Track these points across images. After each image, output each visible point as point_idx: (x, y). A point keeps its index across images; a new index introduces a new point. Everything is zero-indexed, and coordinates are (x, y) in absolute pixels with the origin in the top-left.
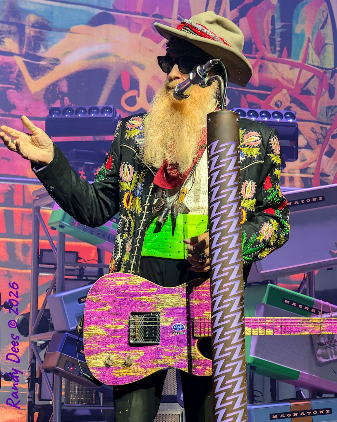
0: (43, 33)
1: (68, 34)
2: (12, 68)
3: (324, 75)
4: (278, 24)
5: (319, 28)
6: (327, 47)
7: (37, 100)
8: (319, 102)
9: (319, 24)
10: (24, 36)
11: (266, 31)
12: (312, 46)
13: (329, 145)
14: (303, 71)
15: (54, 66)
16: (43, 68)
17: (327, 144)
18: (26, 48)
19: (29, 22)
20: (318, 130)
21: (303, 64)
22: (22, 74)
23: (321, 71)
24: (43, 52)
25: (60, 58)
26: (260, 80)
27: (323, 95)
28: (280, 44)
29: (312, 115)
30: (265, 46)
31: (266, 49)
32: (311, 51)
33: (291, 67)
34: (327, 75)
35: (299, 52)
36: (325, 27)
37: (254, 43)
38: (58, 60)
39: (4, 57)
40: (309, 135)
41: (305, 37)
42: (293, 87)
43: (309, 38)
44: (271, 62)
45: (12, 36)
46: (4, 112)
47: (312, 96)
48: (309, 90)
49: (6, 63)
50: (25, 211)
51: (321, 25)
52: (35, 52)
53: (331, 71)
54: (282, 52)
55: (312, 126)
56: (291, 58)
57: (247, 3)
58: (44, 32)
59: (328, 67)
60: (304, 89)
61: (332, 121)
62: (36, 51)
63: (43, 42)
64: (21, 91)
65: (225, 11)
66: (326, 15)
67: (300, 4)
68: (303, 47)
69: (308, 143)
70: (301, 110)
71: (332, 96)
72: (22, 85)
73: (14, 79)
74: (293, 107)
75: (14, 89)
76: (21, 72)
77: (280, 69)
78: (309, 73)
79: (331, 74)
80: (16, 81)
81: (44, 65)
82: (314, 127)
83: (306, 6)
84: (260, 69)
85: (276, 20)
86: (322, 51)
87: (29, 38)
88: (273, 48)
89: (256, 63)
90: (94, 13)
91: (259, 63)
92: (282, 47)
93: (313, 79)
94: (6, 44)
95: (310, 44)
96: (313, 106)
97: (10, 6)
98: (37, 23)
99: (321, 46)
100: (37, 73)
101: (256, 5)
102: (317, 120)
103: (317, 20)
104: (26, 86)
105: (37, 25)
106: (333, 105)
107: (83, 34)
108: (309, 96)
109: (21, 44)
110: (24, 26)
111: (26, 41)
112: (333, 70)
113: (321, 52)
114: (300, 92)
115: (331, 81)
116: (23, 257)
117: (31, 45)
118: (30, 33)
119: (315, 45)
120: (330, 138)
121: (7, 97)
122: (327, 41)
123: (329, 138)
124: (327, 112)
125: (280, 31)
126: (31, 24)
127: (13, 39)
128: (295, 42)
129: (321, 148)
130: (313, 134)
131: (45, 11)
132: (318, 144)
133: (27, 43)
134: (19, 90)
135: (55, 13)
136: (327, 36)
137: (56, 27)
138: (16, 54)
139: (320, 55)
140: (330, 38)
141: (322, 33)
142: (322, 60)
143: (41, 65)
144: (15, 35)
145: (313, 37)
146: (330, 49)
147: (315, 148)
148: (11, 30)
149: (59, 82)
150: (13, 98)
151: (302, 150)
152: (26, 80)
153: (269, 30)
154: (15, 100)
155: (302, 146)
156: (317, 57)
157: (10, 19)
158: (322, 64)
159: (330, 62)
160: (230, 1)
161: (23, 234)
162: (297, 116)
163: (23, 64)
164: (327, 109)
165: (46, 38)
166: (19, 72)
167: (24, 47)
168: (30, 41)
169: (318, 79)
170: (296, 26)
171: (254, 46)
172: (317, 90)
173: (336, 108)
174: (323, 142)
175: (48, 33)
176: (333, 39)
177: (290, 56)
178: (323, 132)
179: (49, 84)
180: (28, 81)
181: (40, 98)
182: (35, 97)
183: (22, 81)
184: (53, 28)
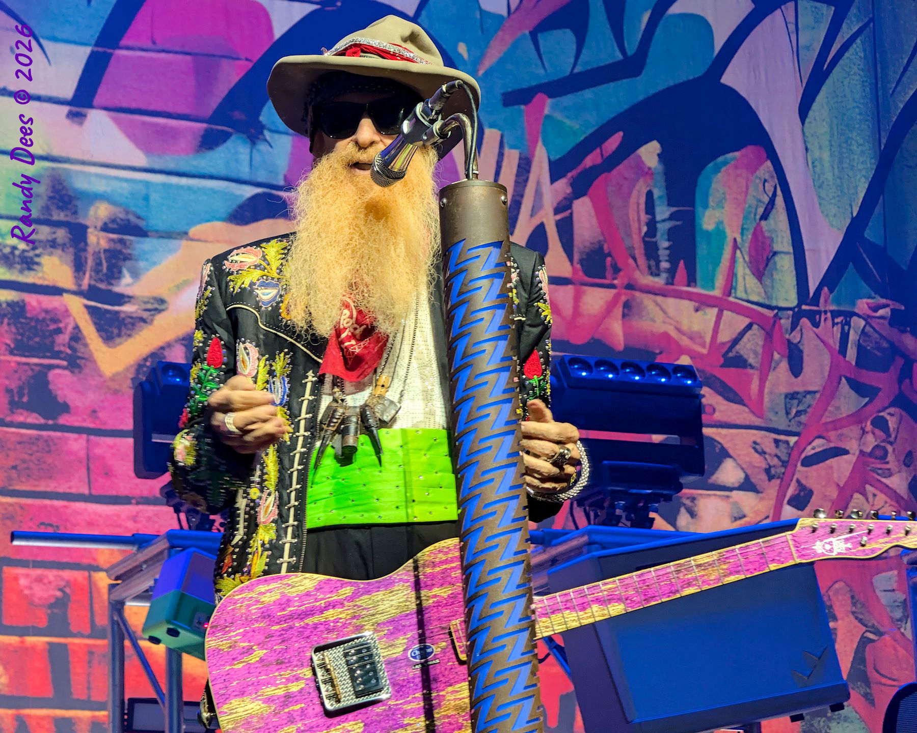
0: (128, 243)
1: (184, 243)
2: (61, 322)
3: (775, 322)
4: (663, 212)
5: (758, 217)
6: (777, 258)
7: (116, 392)
8: (768, 384)
9: (756, 210)
10: (85, 250)
11: (635, 225)
12: (744, 258)
13: (798, 481)
14: (727, 314)
15: (153, 315)
16: (131, 321)
17: (792, 480)
18: (91, 277)
19: (97, 218)
20: (769, 447)
21: (725, 298)
22: (82, 334)
23: (768, 315)
24: (128, 285)
25: (166, 298)
26: (626, 335)
27: (775, 368)
28: (669, 256)
29: (752, 412)
30: (635, 259)
31: (637, 266)
32: (742, 269)
33: (697, 304)
34: (782, 321)
35: (714, 271)
36: (771, 216)
37: (609, 255)
38: (162, 301)
39: (42, 298)
40: (747, 459)
41: (725, 237)
42: (704, 351)
43: (735, 240)
44: (651, 296)
45: (59, 252)
46: (42, 421)
47: (751, 371)
48: (741, 356)
49: (47, 312)
50: (94, 646)
51: (761, 210)
52: (111, 284)
53: (790, 313)
54: (676, 272)
55: (753, 439)
56: (695, 286)
57: (587, 166)
58: (131, 241)
59: (782, 304)
60: (730, 355)
61: (802, 427)
62: (113, 282)
63: (128, 263)
64: (80, 372)
65: (538, 183)
66: (772, 189)
67: (711, 165)
68: (722, 260)
69: (747, 477)
70: (725, 402)
71: (796, 368)
72: (83, 358)
73: (64, 345)
74: (707, 395)
75: (65, 368)
76: (80, 331)
77: (671, 312)
78: (741, 318)
79: (790, 319)
80: (69, 351)
81: (132, 313)
82: (758, 441)
83: (724, 169)
84: (626, 311)
85: (657, 202)
86: (767, 269)
87: (97, 254)
88: (653, 263)
89: (616, 298)
90: (242, 196)
91: (624, 298)
92: (673, 259)
93: (750, 332)
94: (45, 269)
95: (738, 253)
96: (752, 392)
97: (53, 187)
98: (113, 221)
99: (765, 258)
101: (610, 170)
102: (763, 425)
103: (751, 200)
104: (90, 359)
105: (115, 226)
106: (801, 389)
107: (218, 241)
108: (742, 370)
109: (79, 266)
110: (85, 227)
111: (90, 262)
112: (796, 310)
113: (764, 269)
114: (722, 360)
115: (792, 335)
117: (101, 271)
118: (98, 243)
119: (750, 256)
120: (799, 464)
121: (51, 387)
122: (777, 247)
123: (796, 466)
124: (789, 405)
125: (668, 225)
126: (100, 224)
127: (61, 257)
128: (702, 250)
129: (777, 488)
130: (756, 455)
131: (132, 194)
132: (770, 480)
133: (91, 266)
134: (76, 371)
135: (155, 197)
136: (777, 236)
137: (156, 228)
138: (67, 291)
139: (763, 278)
140: (785, 240)
141: (764, 229)
142: (770, 290)
143: (124, 312)
144: (65, 250)
145: (745, 238)
146: (785, 264)
147: (764, 489)
148: (55, 239)
149: (167, 350)
150: (62, 389)
151: (735, 493)
152: (92, 347)
153: (643, 223)
154: (67, 392)
155: (733, 483)
156: (756, 281)
157: (53, 213)
158: (768, 298)
159: (787, 292)
160: (551, 163)
161: (92, 699)
162: (717, 416)
163: (83, 313)
164: (788, 400)
165: (135, 253)
166: (76, 331)
167: (84, 274)
168: (98, 261)
169: (763, 332)
170: (704, 215)
171: (609, 259)
172: (760, 357)
173: (808, 396)
174: (781, 476)
175: (138, 242)
176: (790, 241)
177: (695, 281)
178: (780, 450)
179: (144, 356)
180: (97, 350)
181: (125, 386)
182: (112, 384)
183: (82, 350)
184: (150, 231)
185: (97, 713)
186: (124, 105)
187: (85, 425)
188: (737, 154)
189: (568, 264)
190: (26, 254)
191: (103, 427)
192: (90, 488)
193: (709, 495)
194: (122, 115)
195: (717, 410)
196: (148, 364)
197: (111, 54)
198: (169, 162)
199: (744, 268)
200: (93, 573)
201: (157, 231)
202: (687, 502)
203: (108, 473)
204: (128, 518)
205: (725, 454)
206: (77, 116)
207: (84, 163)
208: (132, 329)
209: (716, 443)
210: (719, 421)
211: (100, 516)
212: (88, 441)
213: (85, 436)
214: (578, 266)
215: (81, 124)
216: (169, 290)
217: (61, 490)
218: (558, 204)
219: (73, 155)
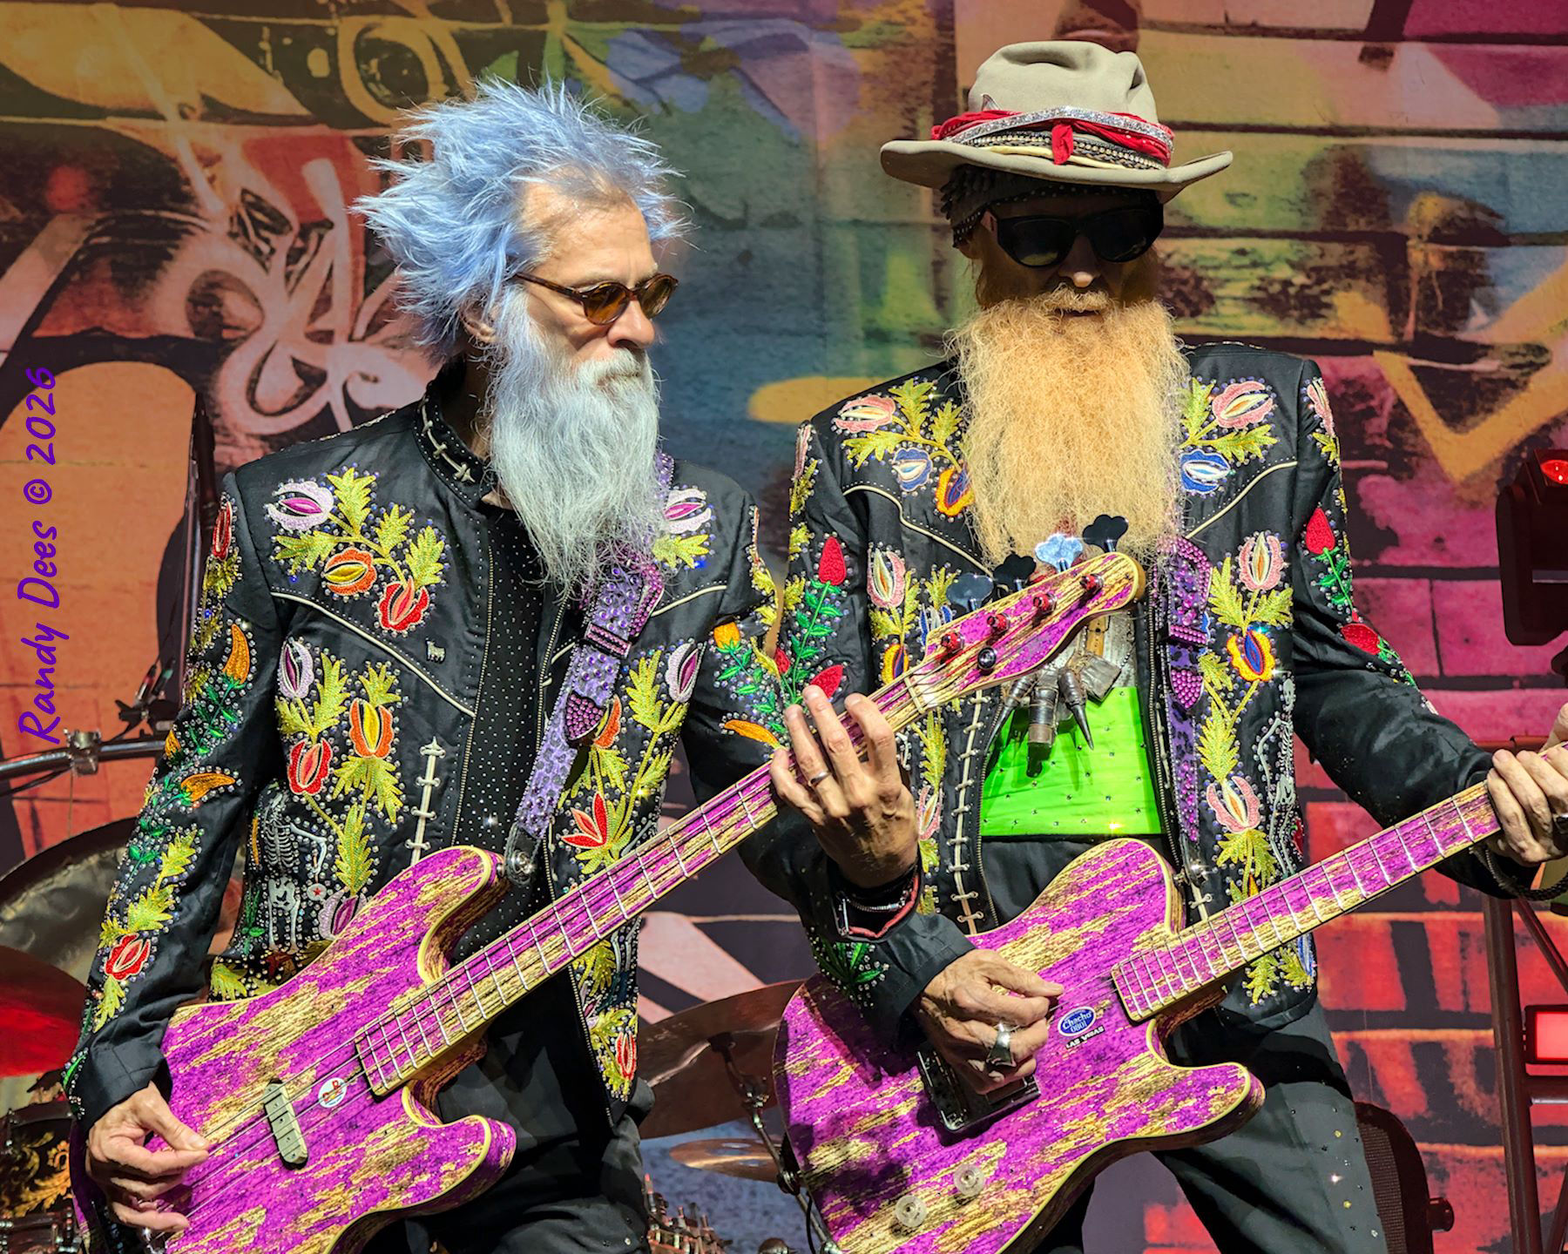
0: (1477, 258)
2: (1372, 397)
7: (1474, 505)
10: (1406, 277)
15: (1529, 374)
16: (1488, 385)
18: (1417, 319)
19: (1421, 222)
22: (1410, 414)
24: (1482, 327)
25: (1546, 344)
38: (1540, 350)
39: (1337, 361)
45: (1362, 283)
49: (1347, 383)
50: (1469, 923)
52: (1451, 328)
58: (1482, 254)
62: (1455, 324)
63: (1479, 291)
64: (1411, 477)
72: (1415, 454)
73: (1380, 435)
75: (1383, 473)
76: (1406, 410)
80: (1388, 444)
81: (1491, 373)
87: (1424, 281)
94: (1340, 313)
97: (1345, 177)
98: (1449, 222)
104: (1427, 455)
105: (1453, 232)
109: (1396, 307)
110: (1407, 238)
111: (1415, 295)
117: (1434, 307)
118: (1426, 262)
121: (1363, 505)
126: (1426, 231)
127: (1365, 291)
131: (1478, 176)
133: (1418, 303)
134: (1405, 475)
135: (1517, 177)
137: (1522, 229)
138: (1380, 346)
143: (1478, 373)
144: (1372, 278)
148: (1354, 262)
149: (1555, 430)
150: (1382, 507)
152: (1426, 434)
154: (1390, 512)
157: (1348, 220)
161: (1473, 1010)
163: (1409, 379)
165: (1491, 273)
166: (1399, 409)
167: (1407, 316)
168: (1428, 292)
175: (1494, 254)
179: (1516, 442)
180: (1435, 439)
181: (1487, 494)
182: (1466, 494)
183: (1412, 441)
184: (1514, 235)
185: (1479, 1034)
186: (1454, 29)
187: (1425, 563)
190: (1307, 292)
191: (1455, 565)
192: (1441, 668)
194: (1453, 47)
196: (1524, 455)
198: (1538, 117)
201: (1523, 235)
203: (1469, 640)
204: (1510, 712)
206: (1377, 56)
207: (1393, 133)
208: (1495, 400)
211: (1462, 710)
212: (1431, 589)
213: (1425, 582)
215: (1385, 68)
216: (1552, 330)
219: (1375, 122)
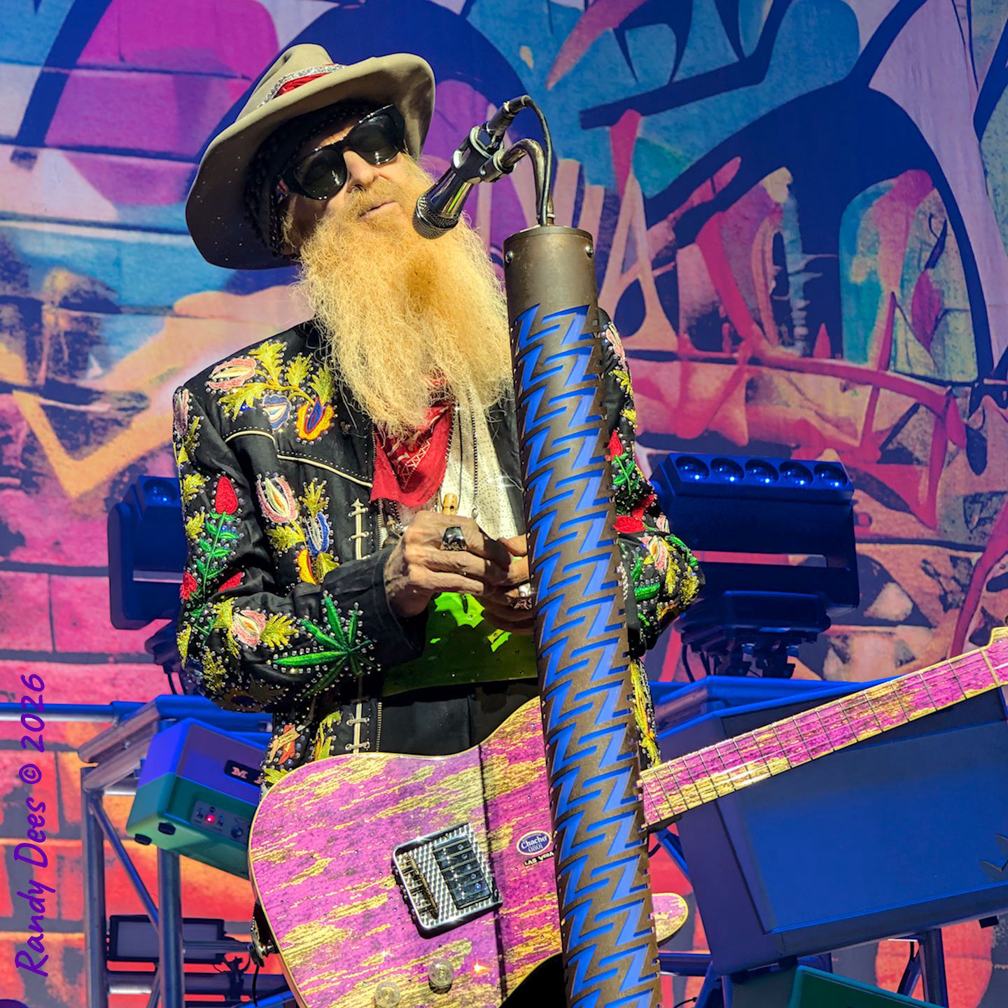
0: (95, 324)
1: (168, 320)
2: (10, 427)
3: (948, 402)
4: (796, 261)
5: (923, 264)
6: (949, 318)
7: (85, 517)
8: (940, 485)
9: (920, 254)
10: (39, 333)
11: (759, 281)
12: (905, 319)
13: (983, 611)
14: (884, 392)
15: (130, 416)
16: (102, 424)
17: (975, 610)
18: (48, 368)
19: (54, 291)
20: (944, 567)
21: (882, 372)
22: (38, 443)
23: (939, 392)
24: (97, 377)
25: (146, 392)
26: (750, 425)
27: (949, 462)
28: (806, 318)
29: (921, 521)
30: (760, 324)
31: (764, 333)
32: (903, 333)
33: (844, 382)
34: (958, 401)
35: (866, 337)
36: (940, 262)
37: (726, 319)
38: (141, 397)
40: (916, 584)
41: (879, 292)
42: (856, 443)
43: (893, 294)
44: (782, 372)
45: (6, 336)
47: (918, 468)
48: (905, 448)
50: (65, 848)
51: (926, 255)
52: (76, 377)
53: (969, 389)
54: (815, 340)
55: (923, 556)
56: (842, 358)
57: (695, 204)
58: (98, 319)
59: (958, 378)
60: (890, 447)
61: (986, 539)
62: (77, 373)
63: (96, 348)
64: (37, 493)
65: (630, 228)
66: (941, 227)
67: (859, 197)
68: (877, 323)
69: (915, 607)
70: (884, 509)
71: (978, 462)
72: (40, 475)
73: (16, 458)
74: (861, 501)
75: (17, 488)
76: (36, 439)
77: (811, 393)
78: (904, 397)
79: (969, 398)
80: (21, 466)
81: (103, 413)
82: (930, 559)
83: (875, 202)
84: (750, 392)
85: (788, 249)
86: (936, 332)
87: (55, 338)
88: (784, 329)
89: (737, 377)
91: (747, 377)
92: (810, 322)
93: (915, 417)
95: (897, 311)
96: (920, 495)
98: (76, 294)
99: (933, 318)
100: (82, 438)
101: (724, 209)
102: (936, 538)
103: (912, 243)
104: (52, 477)
105: (78, 301)
106: (985, 490)
107: (212, 317)
108: (905, 467)
109: (32, 355)
110: (38, 305)
111: (47, 349)
112: (976, 385)
113: (933, 334)
114: (879, 454)
115: (972, 418)
116: (68, 986)
117: (62, 359)
118: (57, 324)
119: (913, 316)
120: (985, 588)
122: (949, 303)
123: (981, 591)
124: (968, 512)
125: (803, 278)
126: (58, 299)
127: (8, 343)
128: (849, 309)
129: (956, 620)
130: (928, 578)
131: (99, 258)
132: (945, 610)
133: (49, 355)
134: (33, 490)
135: (129, 261)
136: (949, 289)
137: (131, 302)
138: (18, 388)
139: (933, 344)
140: (960, 293)
141: (931, 280)
142: (940, 359)
143: (93, 413)
144: (14, 333)
145: (906, 292)
146: (960, 326)
147: (938, 623)
149: (150, 460)
150: (14, 515)
151: (900, 628)
152: (51, 459)
153: (770, 277)
154: (21, 519)
155: (897, 616)
156: (922, 349)
158: (938, 371)
159: (963, 362)
160: (646, 201)
161: (64, 917)
162: (875, 528)
163: (40, 415)
164: (968, 504)
165: (105, 335)
166: (31, 439)
167: (40, 364)
168: (57, 347)
169: (932, 415)
170: (851, 264)
171: (726, 325)
172: (929, 448)
173: (994, 499)
174: (961, 604)
175: (108, 321)
176: (966, 296)
177: (841, 351)
178: (959, 571)
179: (120, 469)
180: (58, 463)
181: (96, 509)
182: (79, 508)
183: (39, 464)
184: (124, 307)
185: (71, 936)
186: (85, 141)
187: (45, 561)
188: (893, 182)
189: (672, 333)
191: (69, 564)
192: (54, 645)
193: (866, 632)
194: (84, 156)
195: (874, 519)
196: (126, 479)
197: (67, 76)
198: (146, 215)
199: (906, 332)
200: (60, 754)
201: (132, 306)
202: (837, 642)
203: (77, 624)
204: (105, 681)
205: (885, 577)
206: (24, 158)
207: (35, 219)
208: (103, 435)
209: (873, 564)
210: (877, 535)
211: (69, 680)
212: (50, 582)
213: (45, 576)
214: (686, 336)
215: (30, 168)
216: (151, 382)
217: (16, 647)
218: (657, 255)
219: (22, 209)
